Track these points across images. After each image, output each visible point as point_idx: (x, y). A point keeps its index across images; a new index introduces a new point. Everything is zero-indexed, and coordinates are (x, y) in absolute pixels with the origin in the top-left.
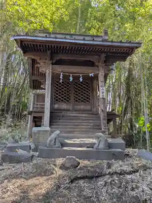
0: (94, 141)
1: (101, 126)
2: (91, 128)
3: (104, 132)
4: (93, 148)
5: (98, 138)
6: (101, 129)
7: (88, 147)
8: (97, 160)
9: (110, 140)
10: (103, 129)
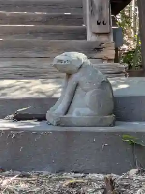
0: (50, 87)
1: (81, 20)
2: (35, 33)
3: (94, 50)
4: (42, 118)
5: (69, 75)
6: (82, 34)
7: (18, 118)
8: (61, 171)
9: (122, 86)
10: (90, 38)
